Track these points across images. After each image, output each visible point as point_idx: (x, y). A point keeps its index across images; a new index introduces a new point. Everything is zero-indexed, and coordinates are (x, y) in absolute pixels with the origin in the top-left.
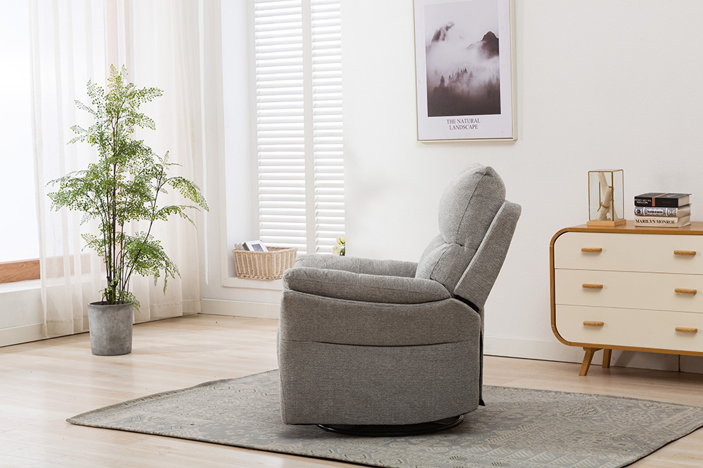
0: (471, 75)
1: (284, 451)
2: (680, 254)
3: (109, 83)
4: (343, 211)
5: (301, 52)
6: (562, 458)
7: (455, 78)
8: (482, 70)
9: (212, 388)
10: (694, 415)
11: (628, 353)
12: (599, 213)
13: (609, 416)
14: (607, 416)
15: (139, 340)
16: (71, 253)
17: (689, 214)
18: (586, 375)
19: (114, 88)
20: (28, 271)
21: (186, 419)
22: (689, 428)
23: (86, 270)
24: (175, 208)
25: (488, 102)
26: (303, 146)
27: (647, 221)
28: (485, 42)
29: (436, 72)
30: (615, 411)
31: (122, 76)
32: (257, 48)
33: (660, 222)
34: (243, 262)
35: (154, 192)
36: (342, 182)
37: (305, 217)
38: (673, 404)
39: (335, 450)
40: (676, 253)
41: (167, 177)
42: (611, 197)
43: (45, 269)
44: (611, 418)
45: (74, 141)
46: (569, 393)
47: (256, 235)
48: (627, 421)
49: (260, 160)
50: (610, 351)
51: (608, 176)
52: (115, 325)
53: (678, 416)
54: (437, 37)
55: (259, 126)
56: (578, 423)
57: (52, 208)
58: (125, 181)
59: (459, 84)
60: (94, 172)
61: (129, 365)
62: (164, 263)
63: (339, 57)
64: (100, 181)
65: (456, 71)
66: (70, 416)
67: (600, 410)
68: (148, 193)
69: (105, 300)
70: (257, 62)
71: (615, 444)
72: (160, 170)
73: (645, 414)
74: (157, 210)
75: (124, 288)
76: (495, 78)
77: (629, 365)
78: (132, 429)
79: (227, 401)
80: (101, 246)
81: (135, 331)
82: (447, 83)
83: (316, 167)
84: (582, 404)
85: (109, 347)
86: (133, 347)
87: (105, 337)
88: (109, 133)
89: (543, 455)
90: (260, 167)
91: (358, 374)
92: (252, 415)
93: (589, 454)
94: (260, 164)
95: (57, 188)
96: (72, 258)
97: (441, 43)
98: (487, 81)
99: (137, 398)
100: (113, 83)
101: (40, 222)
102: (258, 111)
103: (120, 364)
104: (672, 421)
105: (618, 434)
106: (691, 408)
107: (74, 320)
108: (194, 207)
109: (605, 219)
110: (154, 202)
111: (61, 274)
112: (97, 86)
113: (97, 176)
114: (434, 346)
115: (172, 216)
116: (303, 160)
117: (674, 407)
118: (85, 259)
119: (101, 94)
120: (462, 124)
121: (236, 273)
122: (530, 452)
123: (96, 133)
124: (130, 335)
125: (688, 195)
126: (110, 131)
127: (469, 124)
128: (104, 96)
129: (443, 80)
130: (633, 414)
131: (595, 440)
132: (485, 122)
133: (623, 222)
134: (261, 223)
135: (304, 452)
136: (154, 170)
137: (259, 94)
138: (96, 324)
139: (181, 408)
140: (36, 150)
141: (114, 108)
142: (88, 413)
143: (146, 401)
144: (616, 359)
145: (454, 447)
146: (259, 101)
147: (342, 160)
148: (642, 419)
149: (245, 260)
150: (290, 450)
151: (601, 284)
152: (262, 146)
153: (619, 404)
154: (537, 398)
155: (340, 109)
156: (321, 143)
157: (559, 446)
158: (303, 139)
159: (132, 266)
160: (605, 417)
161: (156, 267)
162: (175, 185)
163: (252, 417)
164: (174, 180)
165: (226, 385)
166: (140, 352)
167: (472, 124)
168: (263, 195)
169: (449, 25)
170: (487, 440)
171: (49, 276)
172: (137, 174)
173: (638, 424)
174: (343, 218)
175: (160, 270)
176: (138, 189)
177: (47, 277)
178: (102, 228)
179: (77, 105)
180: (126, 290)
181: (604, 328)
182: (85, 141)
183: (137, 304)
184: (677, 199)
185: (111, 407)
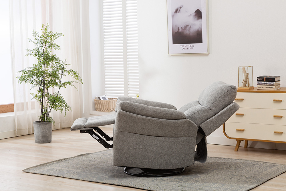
0: (190, 27)
1: (110, 183)
2: (275, 101)
3: (41, 31)
4: (138, 83)
5: (122, 18)
6: (225, 186)
7: (184, 28)
8: (195, 25)
9: (83, 157)
10: (281, 168)
11: (255, 142)
12: (243, 84)
13: (246, 168)
14: (245, 168)
15: (55, 137)
16: (27, 101)
17: (279, 84)
18: (237, 151)
19: (44, 33)
20: (9, 108)
21: (71, 170)
22: (278, 173)
23: (33, 108)
24: (69, 83)
25: (197, 38)
26: (123, 56)
27: (262, 87)
28: (196, 13)
29: (176, 26)
30: (248, 166)
31: (47, 28)
32: (104, 16)
33: (267, 88)
34: (98, 104)
35: (60, 76)
36: (138, 71)
37: (123, 86)
38: (272, 163)
39: (131, 183)
40: (274, 101)
41: (65, 70)
42: (247, 77)
43: (16, 108)
44: (246, 169)
45: (27, 55)
46: (230, 159)
47: (103, 93)
48: (253, 170)
49: (105, 62)
50: (248, 141)
51: (246, 69)
52: (44, 131)
53: (274, 168)
54: (176, 11)
55: (105, 48)
56: (233, 171)
57: (19, 82)
58: (48, 71)
59: (185, 30)
60: (36, 68)
61: (50, 147)
62: (64, 105)
63: (136, 20)
64: (38, 71)
65: (184, 25)
66: (24, 168)
67: (242, 166)
68: (58, 76)
69: (40, 120)
70: (104, 22)
71: (247, 180)
72: (63, 67)
73: (261, 167)
74: (62, 83)
75: (48, 115)
76: (200, 28)
77: (256, 147)
78: (48, 174)
79: (89, 162)
80: (39, 98)
81: (53, 133)
82: (180, 30)
83: (128, 65)
84: (235, 163)
85: (42, 140)
86: (52, 140)
87: (40, 136)
88: (41, 51)
89: (217, 185)
90: (105, 65)
91: (146, 147)
92: (98, 168)
93: (236, 184)
94: (105, 64)
95: (20, 74)
96: (27, 103)
97: (178, 14)
98: (197, 29)
99: (52, 161)
100: (44, 31)
101: (14, 88)
102: (104, 42)
103: (47, 147)
104: (271, 170)
105: (249, 176)
106: (280, 165)
107: (28, 128)
108: (77, 82)
109: (245, 86)
110: (60, 80)
111: (23, 110)
112: (36, 32)
113: (37, 70)
114: (178, 138)
115: (68, 86)
116: (123, 62)
117: (272, 164)
118: (33, 103)
119: (38, 36)
120: (187, 47)
121: (96, 109)
122: (212, 183)
123: (37, 52)
124: (51, 135)
125: (279, 76)
126: (42, 51)
127: (190, 47)
128: (39, 36)
129: (179, 29)
130: (255, 167)
131: (239, 178)
132: (196, 46)
133: (253, 88)
134: (106, 88)
135: (118, 184)
136: (60, 67)
137: (105, 35)
138: (37, 130)
139: (70, 165)
140: (12, 58)
141: (44, 41)
142: (31, 168)
143: (56, 162)
144: (250, 145)
145: (180, 182)
146: (105, 38)
147: (138, 62)
148: (259, 169)
149: (99, 103)
150: (113, 183)
151: (243, 113)
152: (106, 57)
153: (250, 163)
154: (216, 161)
155: (137, 41)
156: (130, 55)
157: (224, 181)
158: (123, 53)
159: (52, 107)
160: (244, 169)
161: (62, 107)
162: (69, 73)
163: (98, 169)
164: (69, 71)
165: (89, 156)
166: (55, 142)
167: (191, 47)
168: (107, 77)
169: (181, 6)
170: (194, 178)
171: (18, 111)
172: (53, 68)
173: (257, 172)
174: (138, 86)
175: (63, 108)
176: (54, 75)
177: (17, 111)
178: (39, 91)
179: (29, 40)
180: (49, 116)
181: (244, 132)
182: (32, 55)
183: (54, 122)
184: (275, 78)
185: (41, 165)
